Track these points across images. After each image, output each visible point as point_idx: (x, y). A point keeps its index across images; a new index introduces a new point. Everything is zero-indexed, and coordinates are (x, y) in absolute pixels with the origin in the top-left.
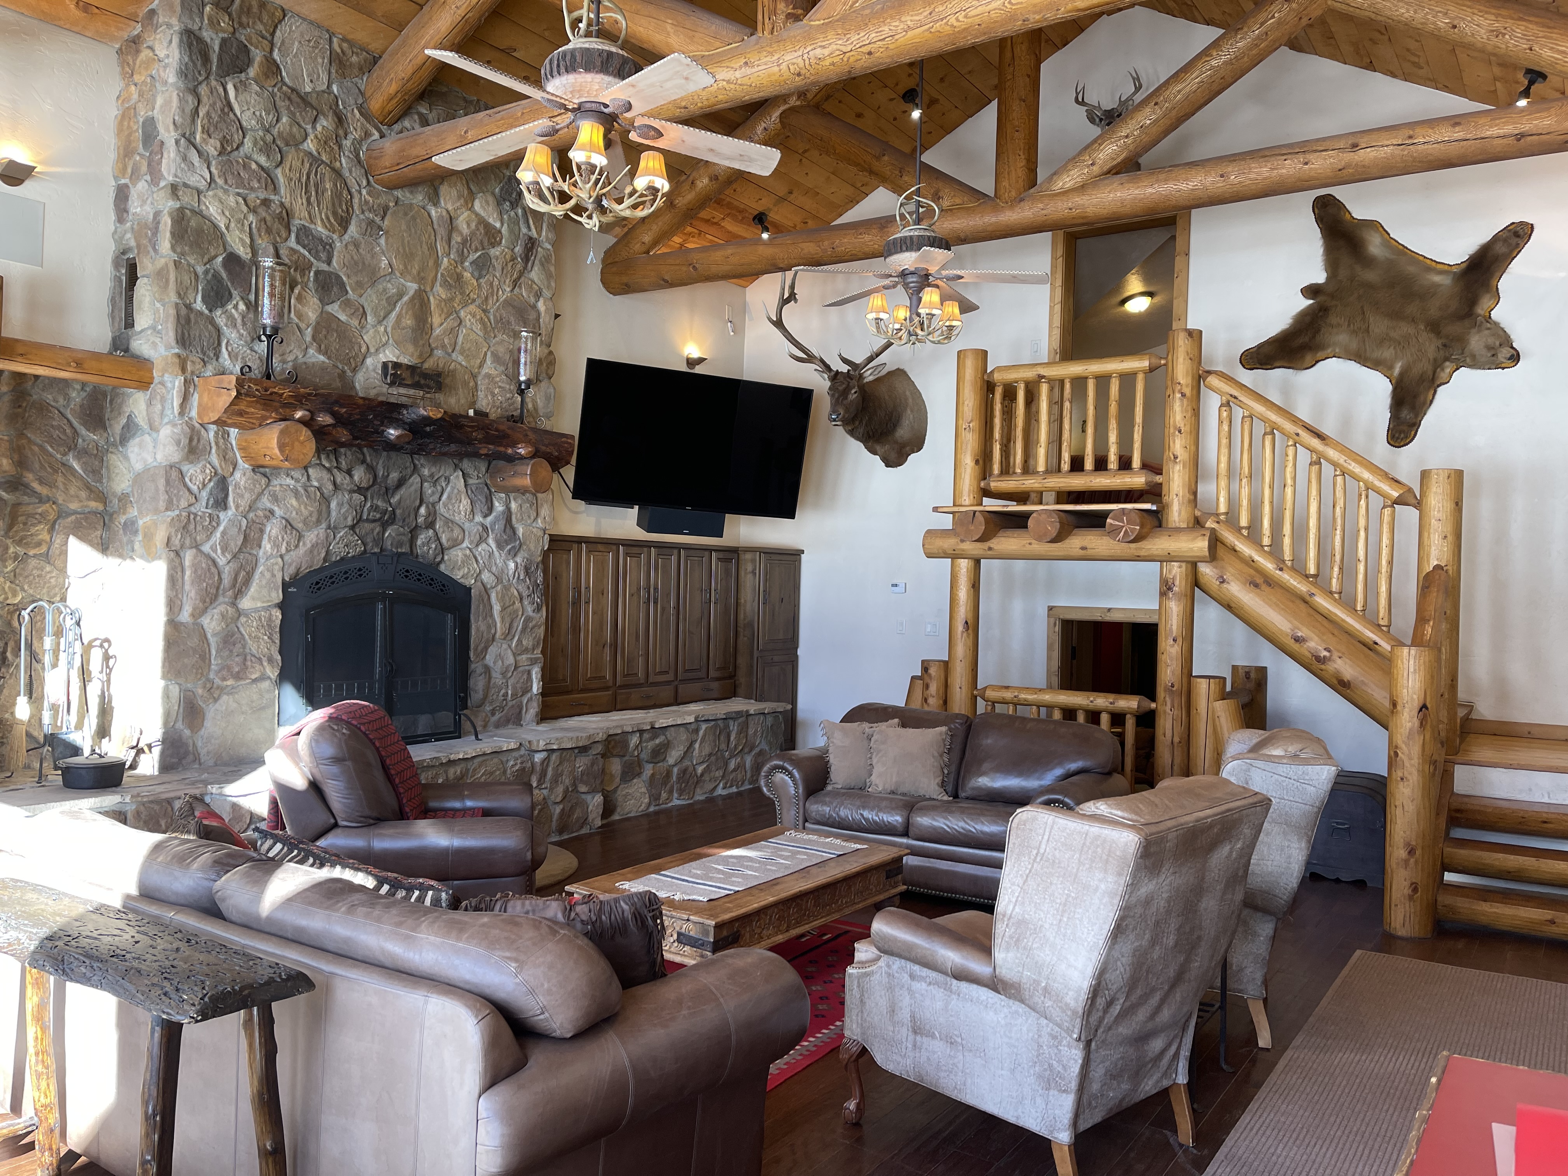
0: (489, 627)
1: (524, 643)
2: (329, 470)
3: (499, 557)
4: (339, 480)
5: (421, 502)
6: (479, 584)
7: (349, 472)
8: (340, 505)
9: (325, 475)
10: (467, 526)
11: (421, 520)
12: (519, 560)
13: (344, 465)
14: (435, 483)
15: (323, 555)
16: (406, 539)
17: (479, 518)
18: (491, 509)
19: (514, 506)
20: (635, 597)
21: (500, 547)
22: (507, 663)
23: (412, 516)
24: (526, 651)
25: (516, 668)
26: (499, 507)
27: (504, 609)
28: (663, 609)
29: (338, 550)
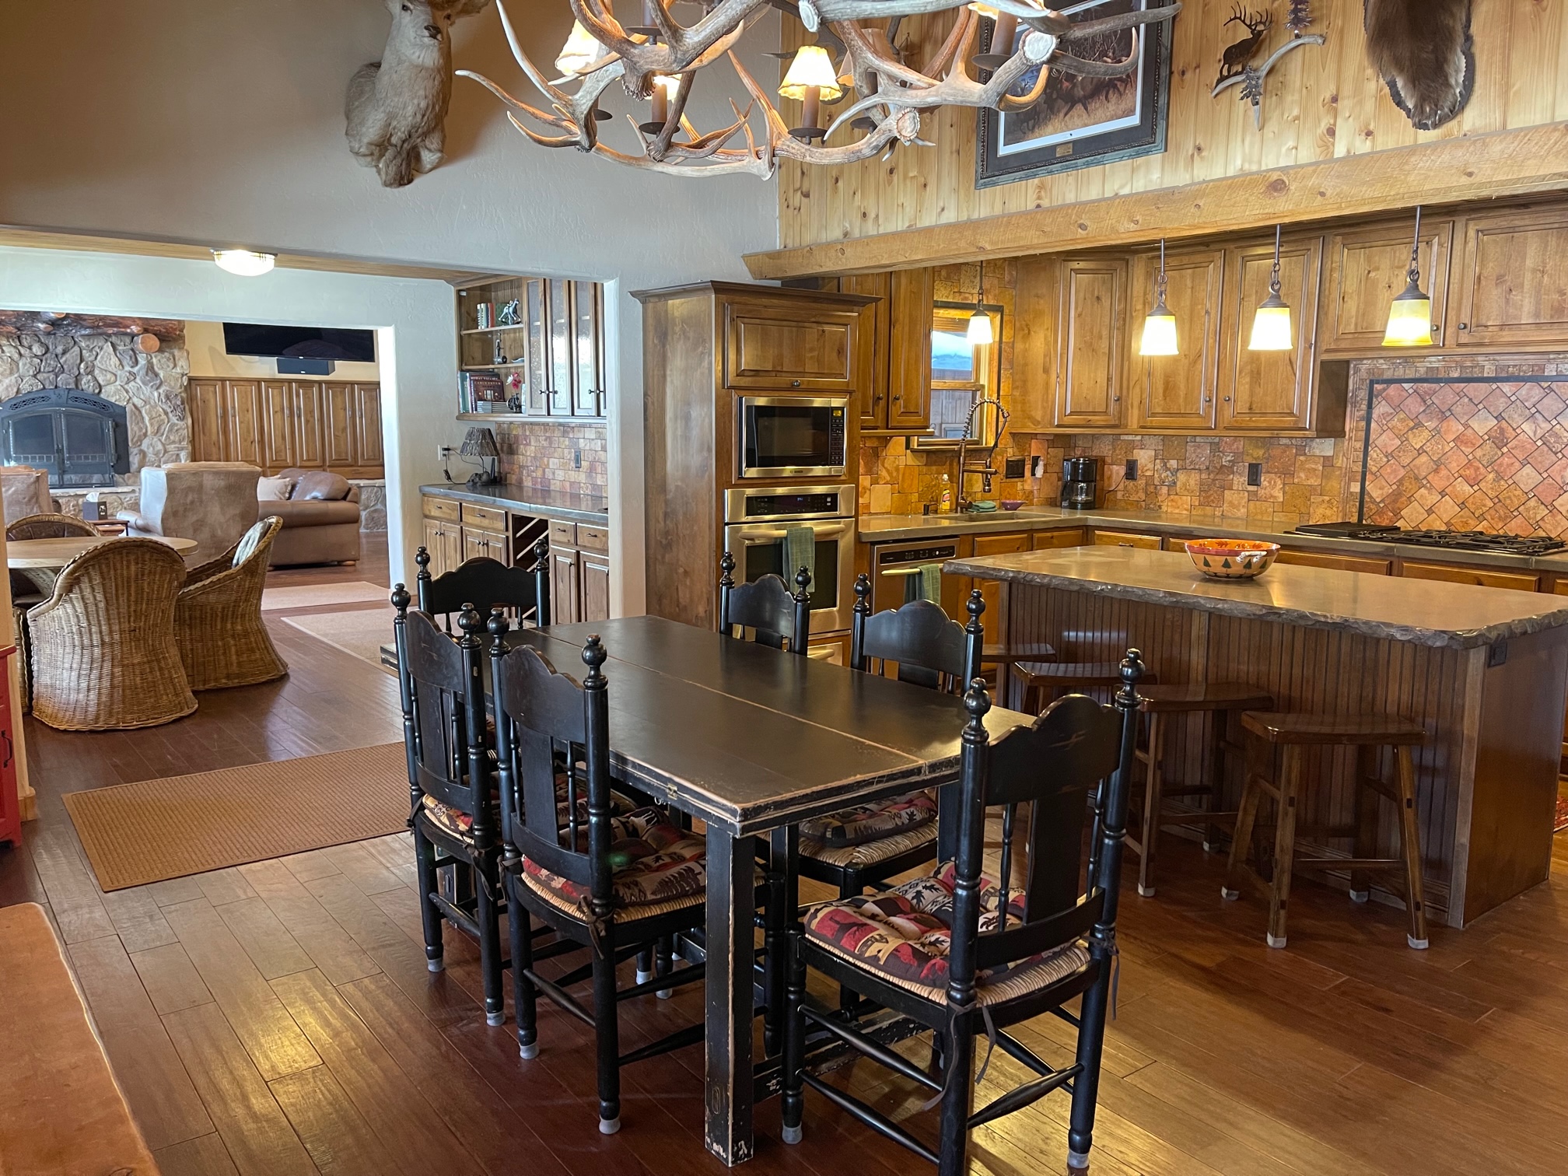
0: (140, 429)
1: (172, 438)
2: (15, 347)
3: (147, 390)
4: (22, 352)
5: (81, 361)
6: (130, 405)
7: (30, 348)
8: (25, 365)
9: (13, 349)
10: (119, 373)
11: (82, 371)
12: (161, 391)
13: (25, 344)
14: (91, 351)
15: (15, 390)
16: (72, 381)
17: (127, 368)
18: (137, 362)
19: (154, 360)
20: (279, 415)
21: (145, 384)
22: (157, 449)
23: (75, 369)
24: (174, 442)
25: (166, 452)
26: (142, 361)
27: (151, 419)
28: (307, 422)
29: (25, 387)
